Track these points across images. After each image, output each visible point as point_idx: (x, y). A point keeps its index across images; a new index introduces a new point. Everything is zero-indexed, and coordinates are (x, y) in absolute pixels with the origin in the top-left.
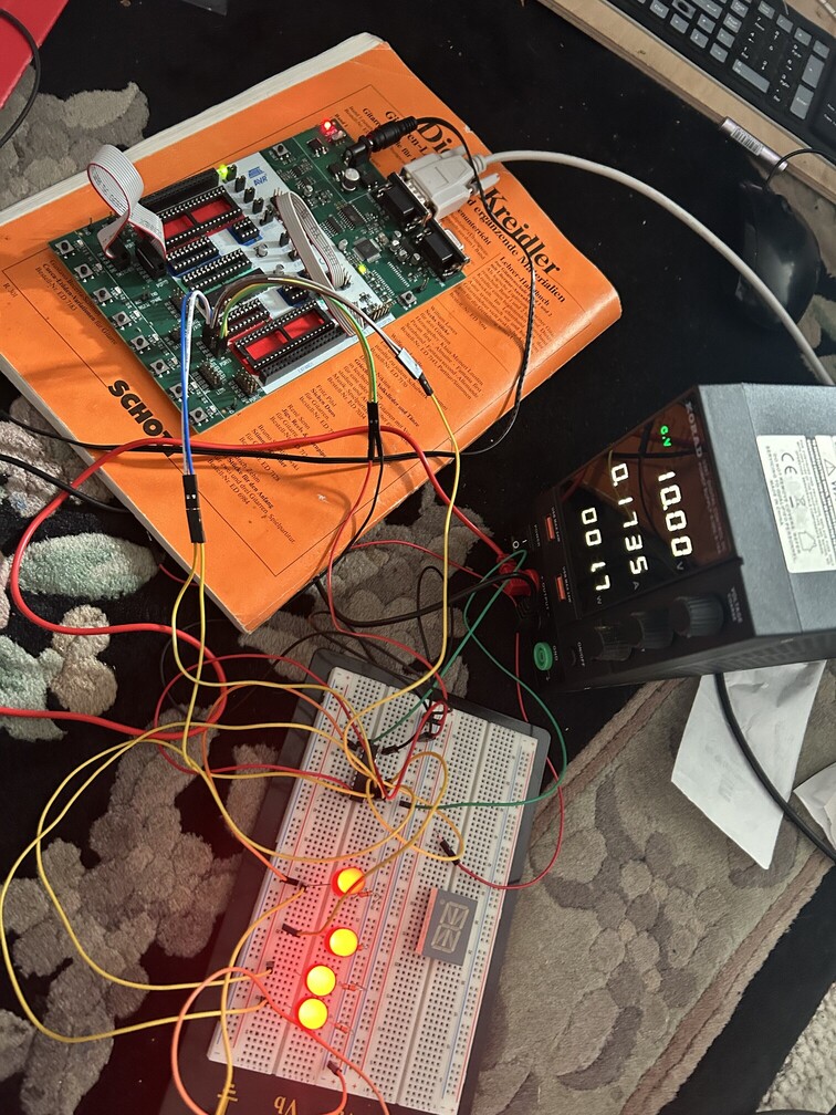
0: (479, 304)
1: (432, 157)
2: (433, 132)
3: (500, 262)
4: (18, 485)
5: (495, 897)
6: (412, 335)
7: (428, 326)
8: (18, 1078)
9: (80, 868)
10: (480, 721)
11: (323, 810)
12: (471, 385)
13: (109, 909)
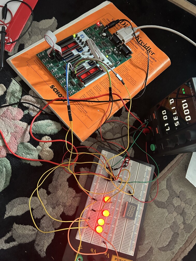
0: (135, 63)
1: (123, 29)
2: (123, 23)
3: (140, 53)
4: (31, 109)
5: (142, 205)
6: (119, 71)
7: (123, 69)
8: (34, 241)
9: (46, 195)
10: (137, 163)
11: (101, 183)
12: (134, 83)
13: (53, 204)
